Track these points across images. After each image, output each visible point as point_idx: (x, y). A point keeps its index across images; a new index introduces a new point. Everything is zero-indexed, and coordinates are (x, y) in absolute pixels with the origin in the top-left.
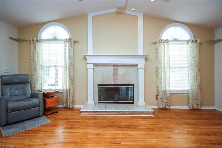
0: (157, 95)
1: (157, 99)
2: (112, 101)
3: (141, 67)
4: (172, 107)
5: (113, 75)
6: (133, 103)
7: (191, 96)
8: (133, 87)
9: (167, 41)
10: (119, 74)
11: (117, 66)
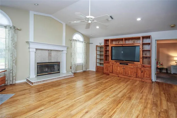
0: (71, 67)
1: (71, 69)
2: (47, 73)
3: (65, 52)
4: (78, 72)
5: (48, 56)
6: (59, 72)
7: (84, 66)
8: (60, 64)
9: (76, 40)
10: (52, 56)
11: (51, 50)
